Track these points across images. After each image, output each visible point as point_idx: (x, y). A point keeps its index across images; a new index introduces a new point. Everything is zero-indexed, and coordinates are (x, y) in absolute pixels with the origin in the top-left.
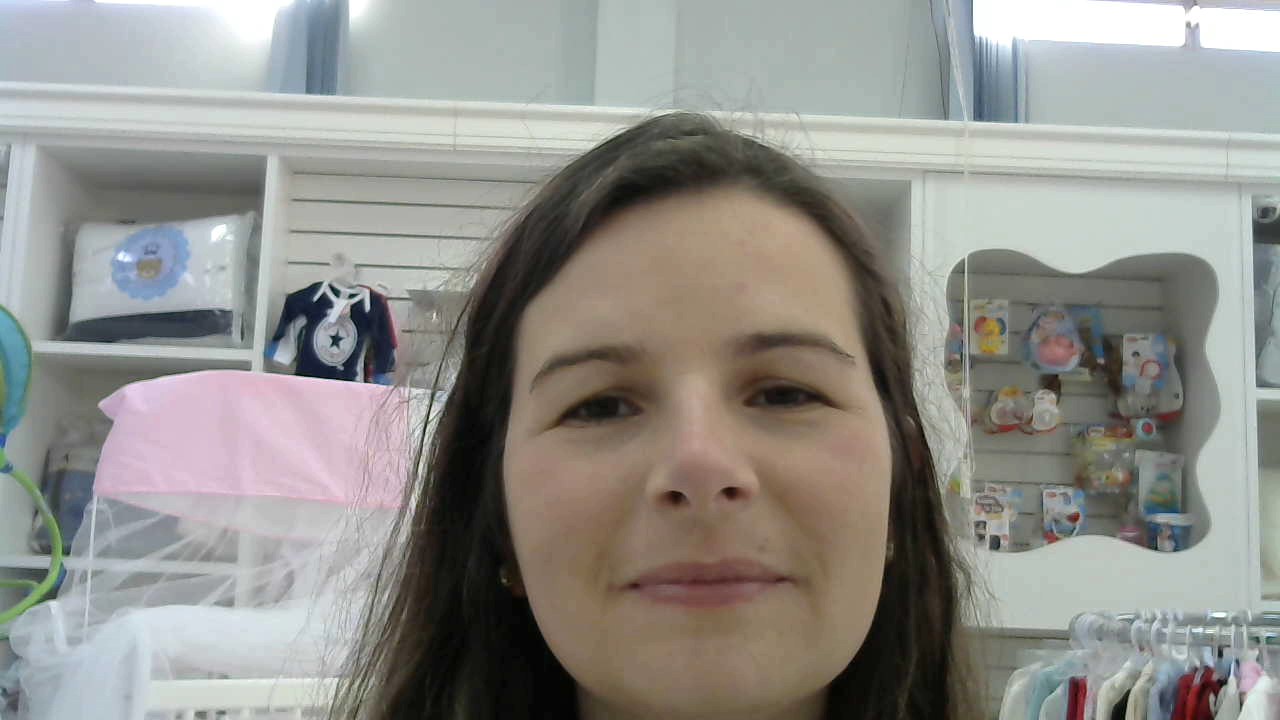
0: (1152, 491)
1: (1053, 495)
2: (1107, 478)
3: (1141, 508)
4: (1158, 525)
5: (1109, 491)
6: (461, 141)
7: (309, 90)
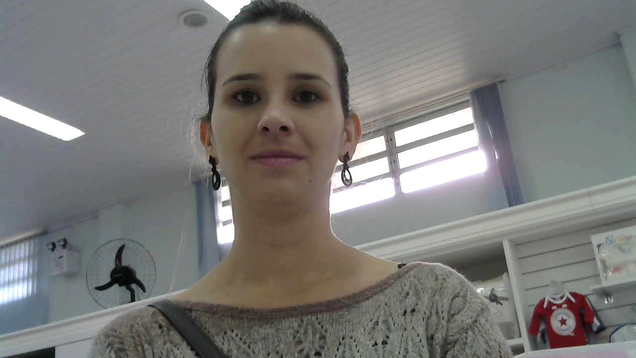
6: (596, 207)
7: (511, 205)
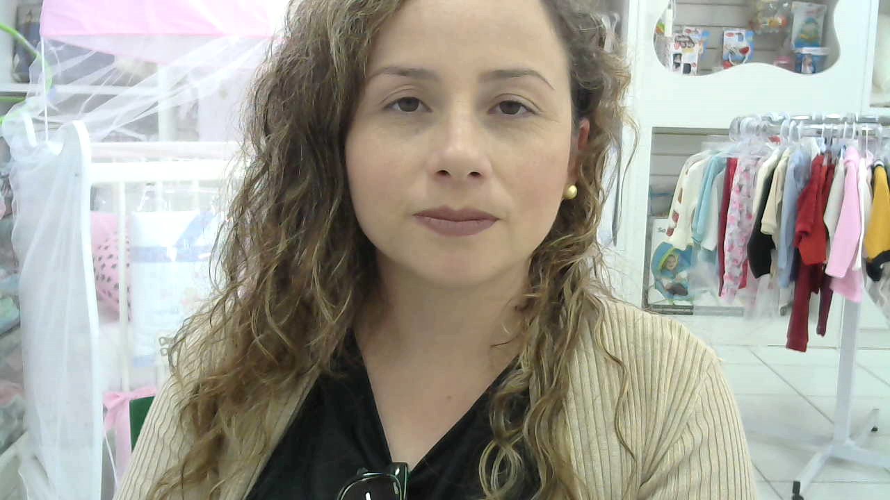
0: (802, 31)
1: (731, 35)
2: (771, 22)
3: (793, 43)
4: (803, 55)
5: (771, 32)
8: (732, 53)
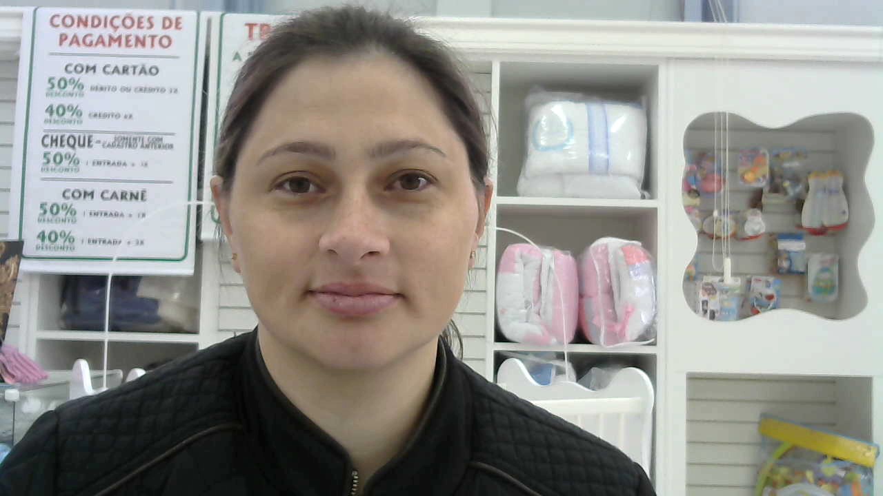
0: (818, 279)
1: (760, 280)
8: (757, 299)
